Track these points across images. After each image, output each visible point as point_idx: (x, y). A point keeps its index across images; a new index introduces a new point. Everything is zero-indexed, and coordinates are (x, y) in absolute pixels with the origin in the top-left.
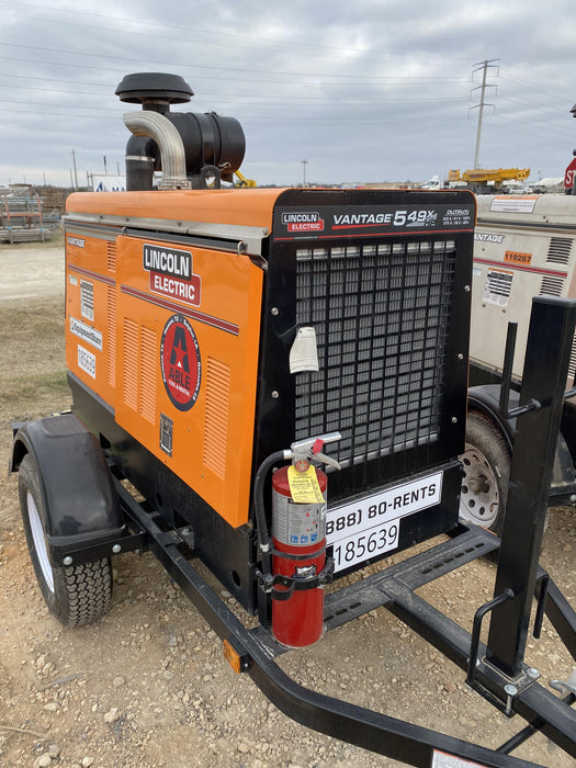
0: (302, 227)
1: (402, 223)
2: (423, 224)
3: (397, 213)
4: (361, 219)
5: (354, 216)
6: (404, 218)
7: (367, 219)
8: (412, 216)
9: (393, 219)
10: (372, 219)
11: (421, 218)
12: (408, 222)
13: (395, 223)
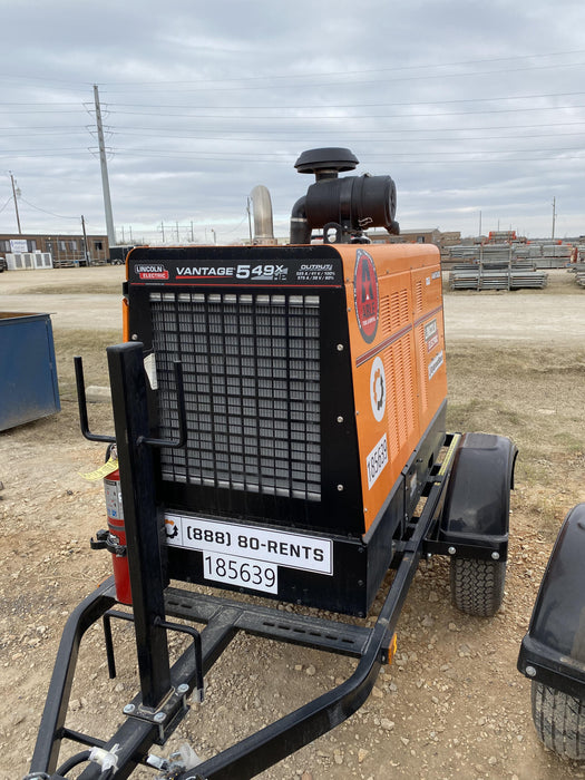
0: (151, 276)
1: (247, 276)
2: (271, 278)
3: (240, 267)
4: (202, 271)
5: (195, 269)
6: (248, 272)
7: (208, 271)
8: (258, 270)
9: (235, 272)
10: (212, 271)
11: (267, 272)
12: (252, 275)
13: (238, 276)
